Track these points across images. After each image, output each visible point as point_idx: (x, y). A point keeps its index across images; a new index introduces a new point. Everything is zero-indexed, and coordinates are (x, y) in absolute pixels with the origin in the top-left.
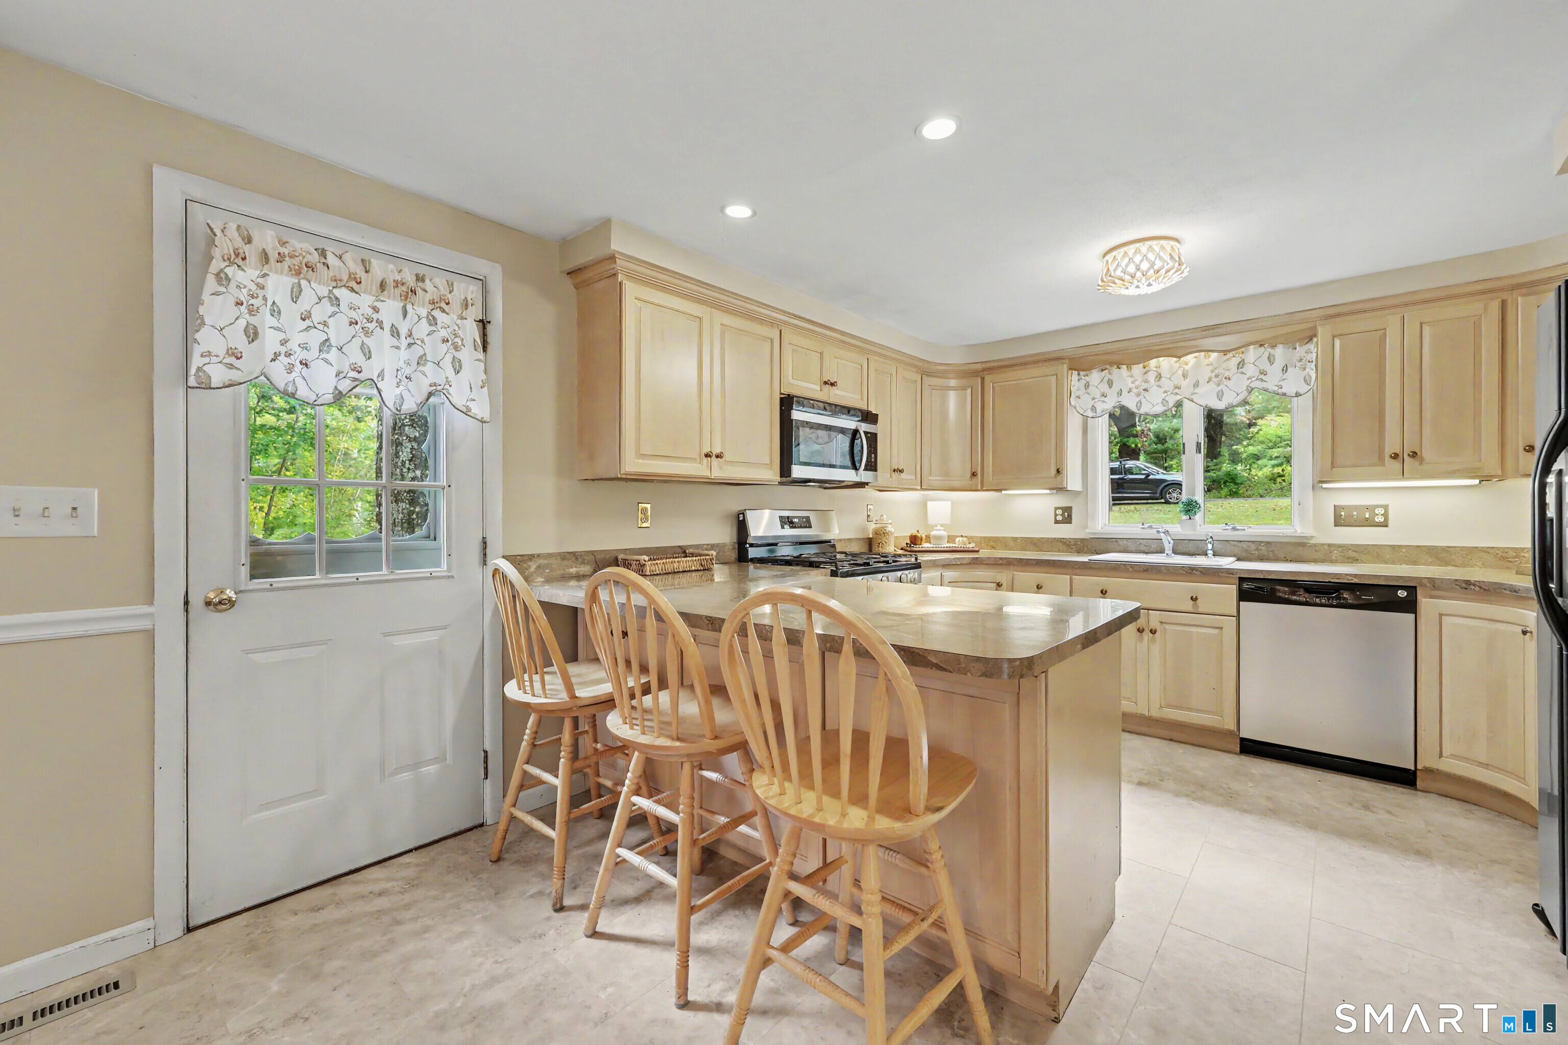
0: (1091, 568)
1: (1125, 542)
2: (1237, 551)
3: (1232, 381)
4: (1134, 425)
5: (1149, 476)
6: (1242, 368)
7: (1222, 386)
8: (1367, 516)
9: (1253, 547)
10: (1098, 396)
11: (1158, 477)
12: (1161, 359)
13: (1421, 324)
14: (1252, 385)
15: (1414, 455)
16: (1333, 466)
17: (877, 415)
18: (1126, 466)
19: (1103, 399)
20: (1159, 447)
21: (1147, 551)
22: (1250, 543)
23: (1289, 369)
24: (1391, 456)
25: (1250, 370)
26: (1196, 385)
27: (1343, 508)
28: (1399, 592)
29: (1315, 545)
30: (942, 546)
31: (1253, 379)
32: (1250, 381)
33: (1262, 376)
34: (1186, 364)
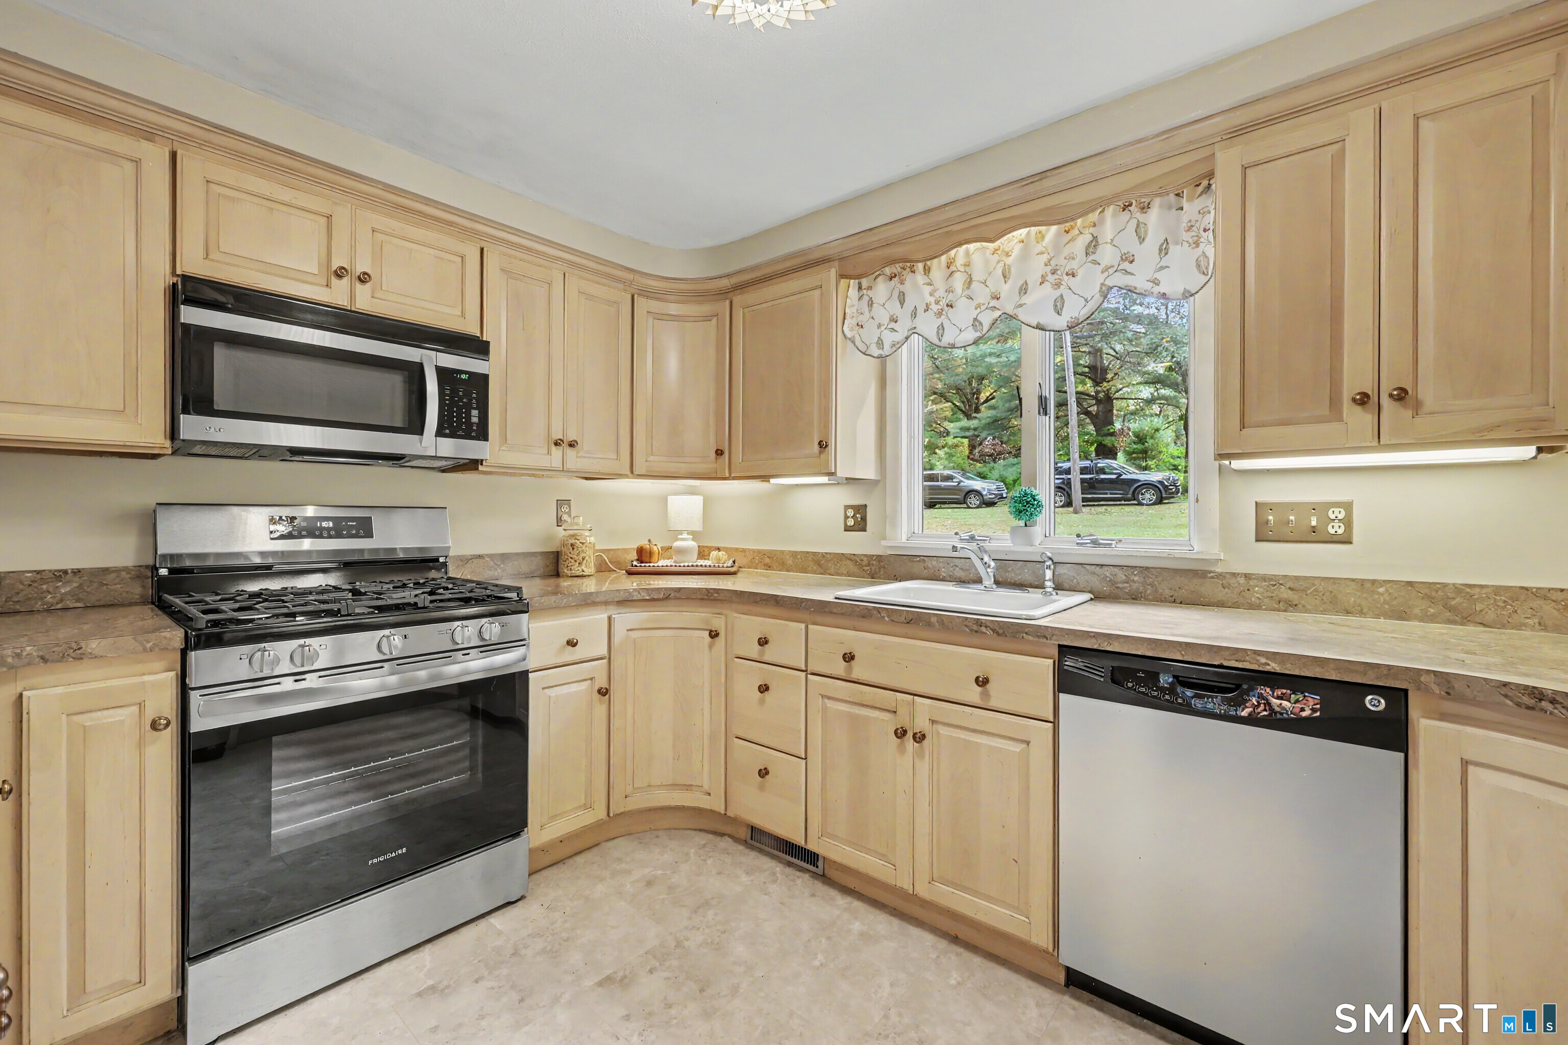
0: (831, 613)
1: (934, 563)
2: (1096, 583)
3: (1078, 278)
4: (1112, 423)
5: (1121, 475)
6: (1094, 253)
7: (1063, 290)
8: (1314, 523)
9: (1121, 576)
10: (885, 320)
11: (1129, 476)
12: (972, 247)
13: (1417, 119)
14: (1109, 283)
15: (1401, 395)
16: (1243, 426)
17: (489, 342)
18: (1099, 465)
19: (892, 325)
20: (1140, 447)
21: (963, 578)
22: (1116, 570)
23: (1172, 248)
24: (1354, 400)
25: (1107, 255)
26: (1024, 290)
27: (1271, 507)
28: (1370, 697)
29: (1220, 576)
30: (686, 564)
31: (1111, 271)
32: (1106, 274)
33: (1126, 265)
34: (1008, 255)
